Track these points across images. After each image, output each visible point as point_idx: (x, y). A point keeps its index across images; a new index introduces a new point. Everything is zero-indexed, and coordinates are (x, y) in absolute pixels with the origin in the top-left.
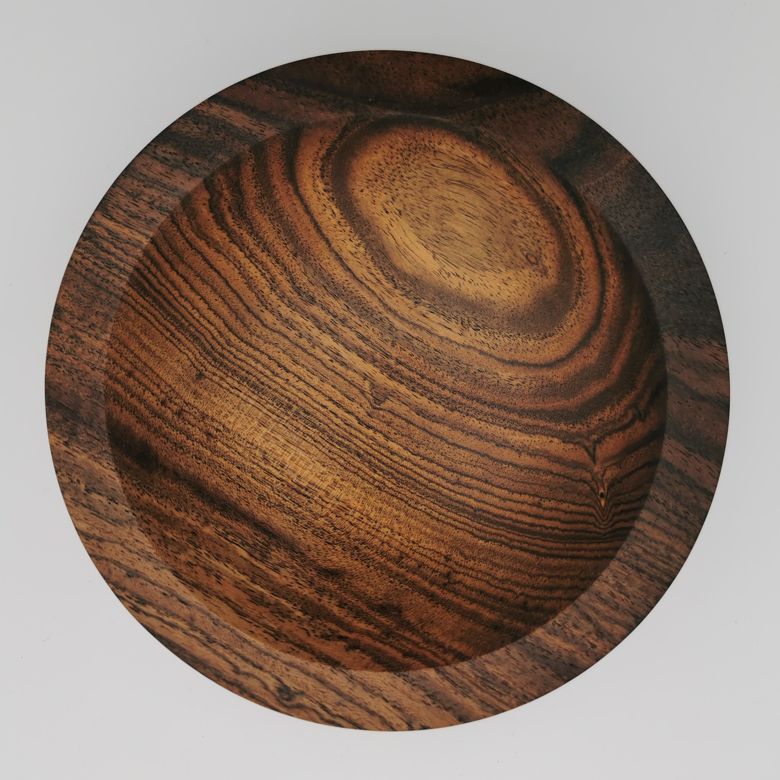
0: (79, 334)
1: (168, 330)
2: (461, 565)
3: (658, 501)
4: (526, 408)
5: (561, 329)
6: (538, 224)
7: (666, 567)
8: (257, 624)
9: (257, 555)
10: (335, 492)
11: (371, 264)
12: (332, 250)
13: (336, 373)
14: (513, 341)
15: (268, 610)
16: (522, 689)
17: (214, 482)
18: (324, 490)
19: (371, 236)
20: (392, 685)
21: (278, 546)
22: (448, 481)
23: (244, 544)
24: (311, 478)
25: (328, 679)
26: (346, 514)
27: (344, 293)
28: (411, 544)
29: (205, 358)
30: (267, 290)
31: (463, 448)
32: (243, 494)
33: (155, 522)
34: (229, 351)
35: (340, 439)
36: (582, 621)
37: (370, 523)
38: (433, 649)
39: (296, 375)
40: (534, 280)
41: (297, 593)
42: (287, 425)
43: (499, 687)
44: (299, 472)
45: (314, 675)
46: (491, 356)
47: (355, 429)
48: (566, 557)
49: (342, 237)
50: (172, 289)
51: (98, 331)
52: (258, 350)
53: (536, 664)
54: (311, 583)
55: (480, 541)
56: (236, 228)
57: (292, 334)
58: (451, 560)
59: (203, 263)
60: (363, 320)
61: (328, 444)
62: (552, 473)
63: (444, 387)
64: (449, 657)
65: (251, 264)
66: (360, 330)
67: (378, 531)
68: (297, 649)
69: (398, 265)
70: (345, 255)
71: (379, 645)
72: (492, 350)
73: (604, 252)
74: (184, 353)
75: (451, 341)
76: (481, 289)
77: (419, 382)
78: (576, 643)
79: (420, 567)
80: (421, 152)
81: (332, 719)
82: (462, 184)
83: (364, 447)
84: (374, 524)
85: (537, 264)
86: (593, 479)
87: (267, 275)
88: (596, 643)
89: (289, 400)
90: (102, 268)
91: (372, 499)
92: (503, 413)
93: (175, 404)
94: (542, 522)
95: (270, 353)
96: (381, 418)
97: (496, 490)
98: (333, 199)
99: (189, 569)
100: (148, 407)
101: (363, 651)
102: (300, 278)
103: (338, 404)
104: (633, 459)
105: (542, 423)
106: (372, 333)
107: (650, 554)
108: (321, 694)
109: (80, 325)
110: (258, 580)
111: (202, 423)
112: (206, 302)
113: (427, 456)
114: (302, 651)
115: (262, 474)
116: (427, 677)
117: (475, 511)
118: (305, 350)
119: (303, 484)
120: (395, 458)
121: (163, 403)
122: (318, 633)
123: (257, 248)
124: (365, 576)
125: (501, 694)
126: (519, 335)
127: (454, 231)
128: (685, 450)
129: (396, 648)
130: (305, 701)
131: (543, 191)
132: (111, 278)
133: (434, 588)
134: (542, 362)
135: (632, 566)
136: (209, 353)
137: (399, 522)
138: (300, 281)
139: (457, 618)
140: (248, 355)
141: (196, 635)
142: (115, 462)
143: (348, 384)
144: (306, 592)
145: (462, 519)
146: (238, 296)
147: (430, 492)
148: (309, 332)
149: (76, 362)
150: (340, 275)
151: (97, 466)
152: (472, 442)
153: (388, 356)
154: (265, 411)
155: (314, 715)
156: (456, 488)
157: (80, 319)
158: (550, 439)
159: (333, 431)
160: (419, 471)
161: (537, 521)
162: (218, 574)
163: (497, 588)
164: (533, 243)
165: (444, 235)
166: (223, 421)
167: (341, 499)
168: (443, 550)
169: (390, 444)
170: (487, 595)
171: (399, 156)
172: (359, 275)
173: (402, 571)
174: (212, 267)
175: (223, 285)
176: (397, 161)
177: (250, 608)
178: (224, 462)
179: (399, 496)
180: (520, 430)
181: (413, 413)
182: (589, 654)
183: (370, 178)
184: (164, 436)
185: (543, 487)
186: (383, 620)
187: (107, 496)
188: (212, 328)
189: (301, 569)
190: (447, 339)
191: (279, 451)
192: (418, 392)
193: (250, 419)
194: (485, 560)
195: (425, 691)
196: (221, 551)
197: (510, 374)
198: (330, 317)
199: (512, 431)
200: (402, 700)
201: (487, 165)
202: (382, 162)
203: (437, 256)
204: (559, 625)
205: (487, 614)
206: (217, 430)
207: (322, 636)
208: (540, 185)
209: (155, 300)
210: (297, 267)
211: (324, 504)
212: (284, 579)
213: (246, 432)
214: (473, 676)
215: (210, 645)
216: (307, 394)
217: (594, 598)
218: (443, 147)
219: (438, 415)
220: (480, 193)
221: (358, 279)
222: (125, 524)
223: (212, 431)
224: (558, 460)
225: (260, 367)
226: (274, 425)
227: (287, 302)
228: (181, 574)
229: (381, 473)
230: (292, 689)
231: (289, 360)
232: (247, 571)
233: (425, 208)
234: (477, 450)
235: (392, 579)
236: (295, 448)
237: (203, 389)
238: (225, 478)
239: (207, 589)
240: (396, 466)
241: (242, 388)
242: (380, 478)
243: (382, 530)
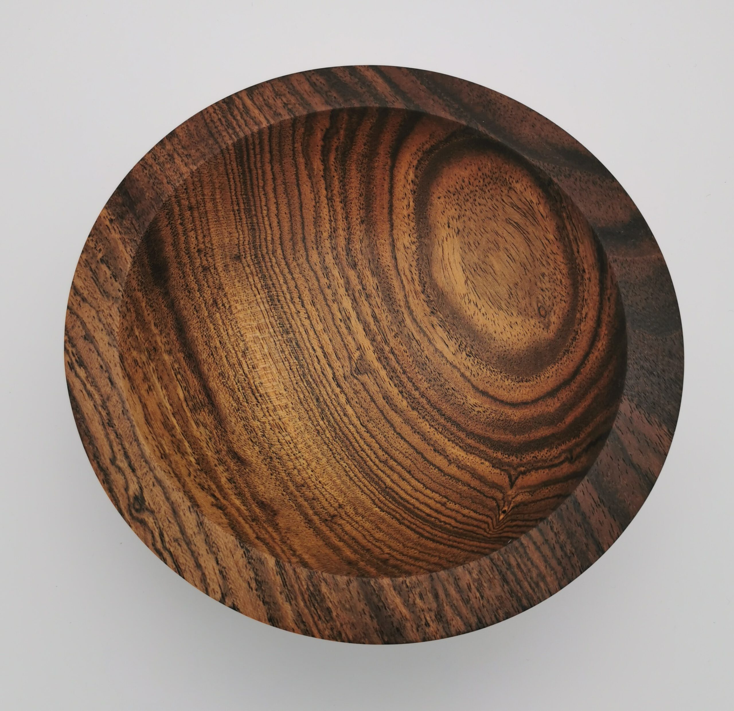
0: (176, 156)
1: (238, 204)
2: (349, 516)
3: (552, 528)
4: (476, 432)
5: (538, 378)
6: (561, 282)
7: (531, 591)
8: (155, 438)
9: (190, 404)
10: (282, 413)
11: (414, 264)
12: (391, 235)
13: (339, 332)
14: (493, 376)
15: (170, 438)
16: (342, 625)
17: (195, 334)
18: (274, 406)
19: (426, 241)
20: (231, 552)
21: (211, 412)
22: (377, 457)
23: (186, 389)
24: (269, 391)
25: (181, 513)
26: (279, 432)
27: (381, 275)
28: (318, 482)
29: (250, 248)
30: (325, 235)
31: (405, 440)
32: (210, 360)
33: (134, 315)
34: (270, 258)
35: (311, 380)
36: (430, 595)
37: (294, 450)
38: (285, 549)
39: (307, 313)
40: (535, 330)
41: (201, 448)
42: (278, 343)
43: (322, 611)
44: (263, 381)
45: (172, 502)
46: (469, 381)
47: (327, 380)
48: (444, 544)
49: (405, 229)
50: (260, 177)
51: (190, 161)
52: (292, 274)
53: (367, 609)
54: (218, 452)
55: (377, 509)
56: (333, 168)
57: (324, 281)
58: (343, 509)
59: (294, 177)
60: (383, 304)
61: (299, 378)
62: (469, 485)
63: (417, 389)
64: (295, 560)
65: (326, 206)
66: (376, 310)
67: (297, 458)
68: (173, 475)
69: (435, 275)
70: (399, 245)
71: (241, 520)
72: (472, 377)
73: (605, 318)
74: (238, 232)
75: (443, 356)
76: (489, 324)
77: (399, 375)
78: (413, 612)
79: (313, 499)
80: (499, 184)
81: (162, 550)
82: (518, 226)
83: (326, 397)
84: (297, 452)
85: (544, 317)
86: (503, 499)
87: (333, 223)
88: (431, 623)
89: (291, 327)
90: (222, 124)
91: (307, 436)
92: (454, 429)
93: (207, 260)
94: (439, 516)
95: (299, 283)
96: (353, 386)
97: (413, 482)
98: (415, 192)
99: (133, 364)
100: (187, 242)
101: (225, 514)
102: (356, 242)
103: (325, 355)
104: (547, 491)
105: (483, 448)
106: (384, 318)
107: (522, 571)
108: (168, 523)
109: (181, 151)
110: (178, 417)
111: (216, 290)
112: (277, 209)
113: (372, 432)
114: (175, 479)
115: (235, 360)
116: (265, 563)
117: (386, 488)
118: (325, 299)
119: (261, 391)
120: (345, 419)
121: (199, 251)
122: (197, 480)
123: (338, 196)
124: (264, 478)
125: (320, 618)
126: (501, 372)
127: (492, 266)
128: (596, 499)
129: (254, 530)
130: (150, 521)
131: (578, 252)
132: (224, 133)
133: (315, 518)
134: (508, 401)
135: (500, 572)
136: (255, 247)
137: (318, 463)
138: (354, 245)
139: (321, 543)
140: (282, 272)
141: (102, 413)
142: (137, 253)
143: (343, 345)
144: (209, 454)
145: (371, 488)
146: (303, 223)
147: (358, 457)
148: (337, 288)
149: (159, 172)
150: (387, 259)
151: (121, 247)
152: (415, 440)
153: (386, 342)
154: (268, 321)
155: (149, 537)
156: (381, 465)
157: (183, 147)
158: (483, 461)
159: (309, 371)
160: (358, 438)
161: (435, 514)
162: (152, 387)
163: (369, 542)
164: (549, 298)
165: (483, 266)
166: (232, 303)
167: (283, 420)
168: (341, 500)
169: (348, 407)
170: (357, 542)
171: (482, 181)
172: (400, 267)
173: (297, 493)
174: (298, 185)
175: (297, 205)
176: (478, 184)
177: (158, 425)
178: (213, 330)
179: (331, 446)
180: (460, 447)
181: (380, 395)
182: (420, 629)
183: (452, 190)
184: (183, 273)
185: (455, 493)
186: (257, 510)
187: (113, 272)
188: (269, 232)
189: (217, 439)
190: (441, 352)
191: (259, 356)
192: (394, 382)
193: (253, 318)
194: (371, 522)
195: (256, 575)
196: (166, 378)
197: (477, 401)
198: (359, 287)
199: (454, 445)
200: (231, 570)
201: (544, 215)
202: (466, 180)
203: (469, 282)
204: (407, 587)
205: (348, 553)
206: (223, 305)
207: (199, 484)
208: (578, 246)
209: (244, 173)
210: (358, 232)
211: (267, 414)
212: (199, 433)
213: (243, 324)
214: (305, 587)
215: (107, 427)
216: (306, 331)
217: (451, 580)
218: (518, 187)
219: (399, 406)
220: (528, 240)
221: (398, 270)
222: (111, 298)
223: (219, 302)
224: (481, 478)
225: (284, 288)
226: (267, 335)
227: (335, 255)
228: (125, 361)
229: (327, 423)
230: (147, 504)
231: (310, 298)
232: (174, 406)
233: (480, 237)
234: (416, 446)
235: (284, 493)
236: (272, 363)
237: (233, 269)
238: (205, 339)
239: (136, 387)
240: (342, 425)
241: (261, 292)
242: (324, 426)
243: (301, 460)
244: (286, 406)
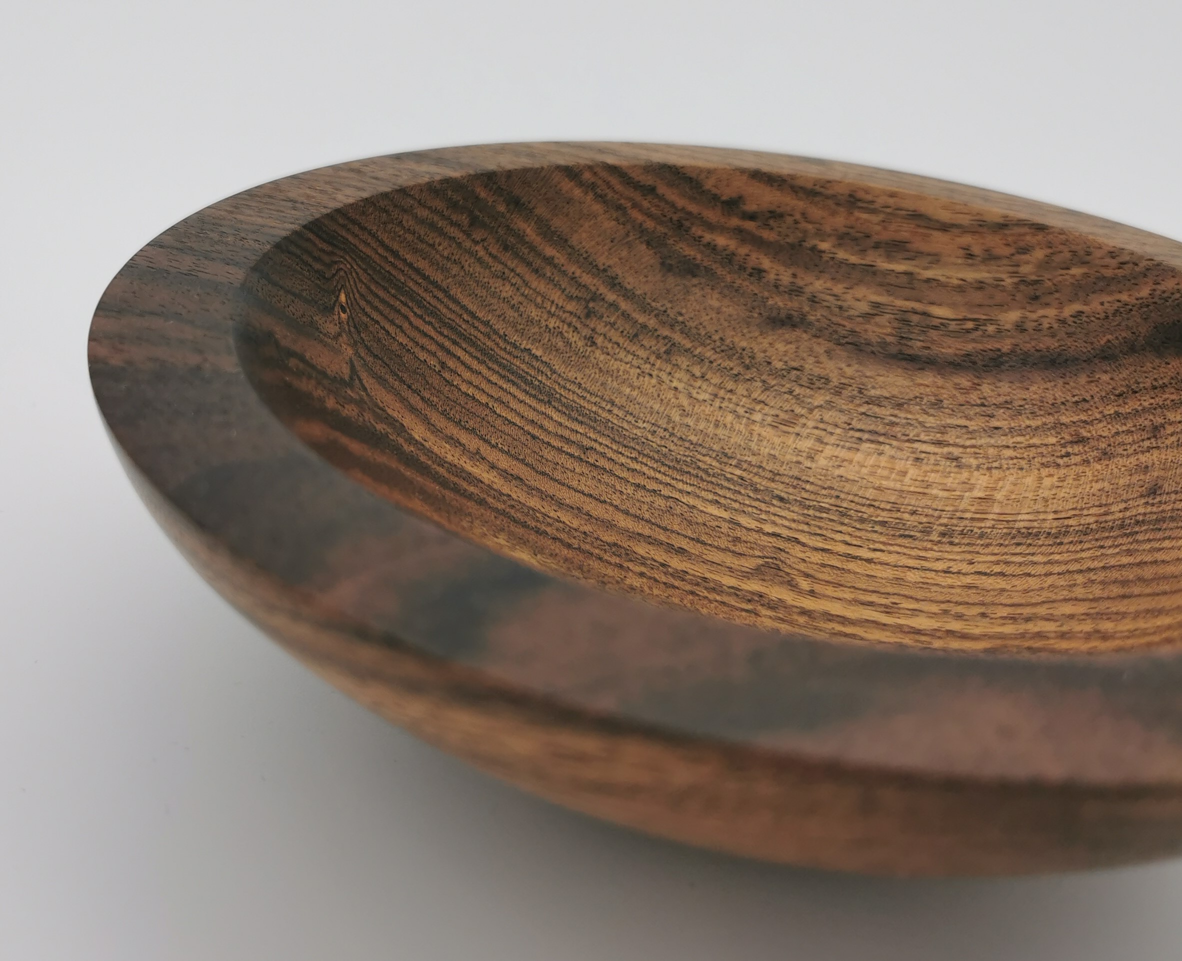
2: (569, 325)
4: (474, 503)
8: (888, 210)
9: (915, 318)
10: (805, 444)
13: (877, 592)
15: (875, 238)
17: (1033, 388)
18: (827, 444)
21: (884, 344)
22: (602, 454)
23: (942, 326)
24: (859, 457)
26: (777, 416)
28: (654, 373)
29: (1162, 511)
31: (583, 493)
32: (974, 397)
33: (1108, 273)
34: (1120, 545)
35: (824, 515)
37: (731, 406)
38: (610, 195)
39: (958, 573)
41: (833, 279)
42: (936, 514)
44: (883, 459)
47: (801, 531)
48: (405, 262)
52: (1059, 574)
54: (813, 300)
55: (539, 353)
57: (1003, 612)
58: (585, 338)
61: (845, 505)
62: (422, 399)
63: (642, 575)
64: (587, 176)
67: (715, 395)
68: (817, 188)
71: (693, 208)
77: (697, 588)
79: (636, 335)
83: (772, 509)
84: (723, 405)
89: (951, 543)
91: (736, 440)
92: (516, 515)
93: (1172, 434)
94: (440, 339)
95: (1032, 579)
96: (755, 546)
97: (517, 420)
99: (1022, 244)
101: (715, 198)
103: (851, 557)
105: (442, 471)
110: (904, 279)
111: (1103, 446)
113: (648, 494)
114: (809, 186)
115: (951, 437)
117: (549, 402)
118: (960, 603)
119: (868, 445)
120: (710, 497)
122: (789, 220)
124: (726, 324)
129: (667, 202)
133: (611, 297)
137: (681, 407)
139: (574, 240)
140: (1077, 560)
143: (844, 583)
144: (819, 285)
145: (570, 395)
147: (632, 444)
152: (568, 497)
153: (780, 619)
154: (991, 516)
156: (586, 442)
158: (426, 444)
159: (842, 524)
160: (658, 476)
161: (447, 343)
162: (970, 261)
163: (512, 270)
166: (1063, 471)
167: (792, 437)
168: (600, 356)
169: (724, 514)
170: (528, 264)
173: (666, 332)
177: (904, 231)
178: (1028, 422)
179: (687, 444)
180: (482, 482)
181: (692, 551)
184: (1163, 387)
185: (437, 387)
186: (689, 251)
189: (834, 319)
191: (932, 477)
192: (693, 575)
193: (1013, 497)
194: (531, 321)
196: (977, 297)
199: (495, 486)
204: (422, 177)
205: (530, 231)
206: (1068, 455)
207: (781, 216)
211: (821, 426)
212: (860, 295)
216: (921, 558)
219: (644, 544)
223: (1077, 449)
224: (411, 408)
225: (1039, 558)
226: (964, 506)
227: (1047, 634)
228: (1033, 231)
229: (728, 476)
231: (985, 585)
232: (925, 286)
234: (556, 484)
235: (680, 319)
236: (905, 488)
237: (1134, 481)
238: (1016, 403)
239: (980, 230)
240: (703, 485)
241: (1055, 524)
242: (728, 469)
243: (706, 396)
244: (811, 458)
